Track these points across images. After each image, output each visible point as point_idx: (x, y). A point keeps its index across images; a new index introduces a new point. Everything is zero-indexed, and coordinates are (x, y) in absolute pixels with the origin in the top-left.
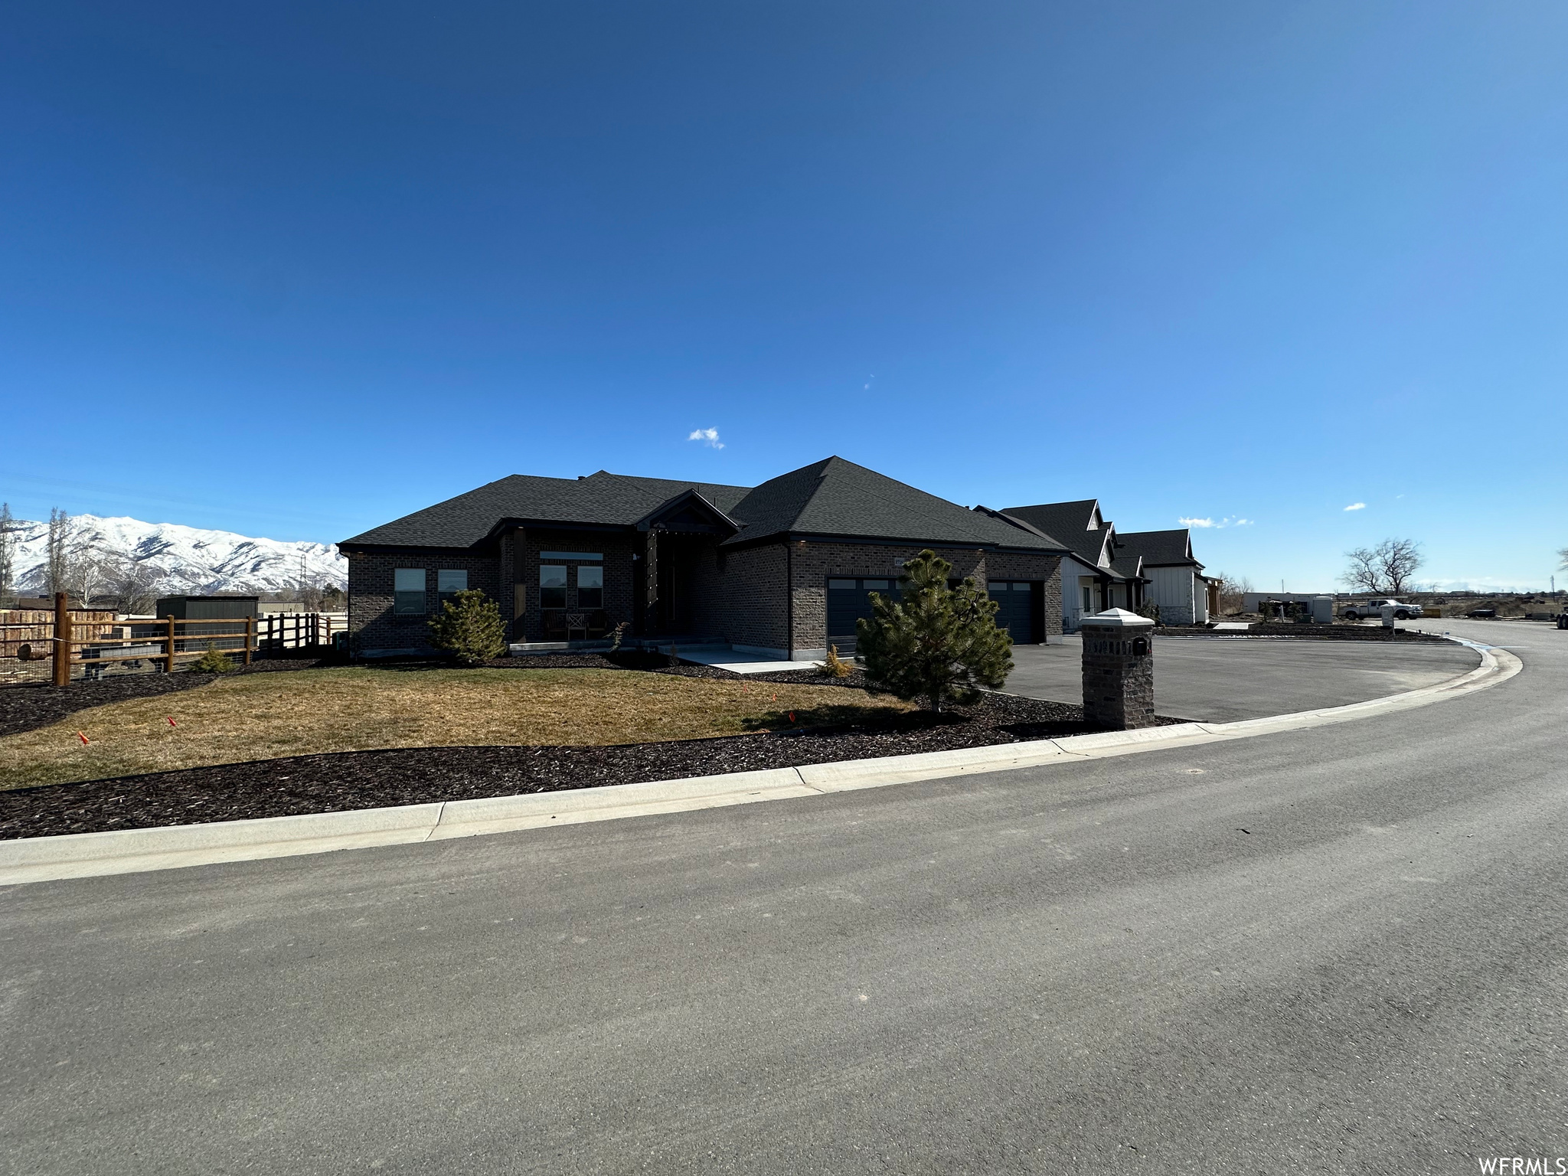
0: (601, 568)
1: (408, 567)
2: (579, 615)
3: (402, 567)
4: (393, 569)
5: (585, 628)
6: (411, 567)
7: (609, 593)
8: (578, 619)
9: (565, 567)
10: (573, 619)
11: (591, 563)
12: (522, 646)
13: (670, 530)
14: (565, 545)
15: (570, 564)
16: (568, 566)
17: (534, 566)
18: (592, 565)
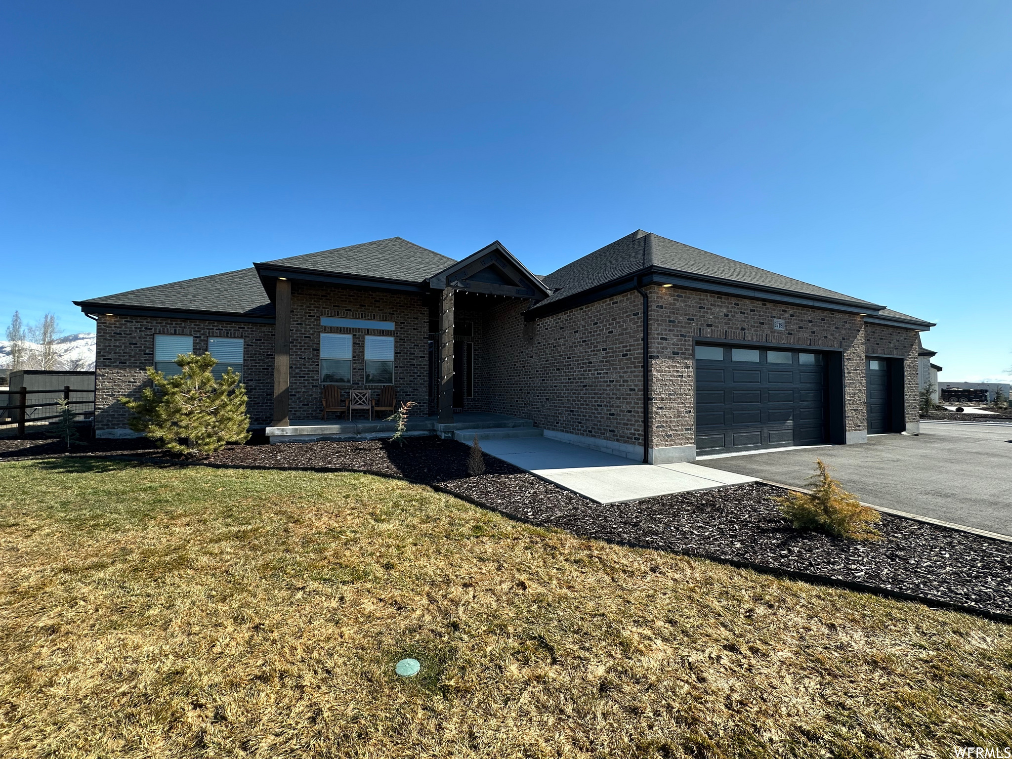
0: (392, 339)
1: (171, 334)
2: (364, 391)
3: (164, 333)
4: (153, 335)
5: (369, 407)
6: (175, 334)
7: (400, 367)
8: (364, 396)
9: (350, 336)
10: (357, 396)
11: (382, 333)
12: (283, 430)
13: (471, 290)
14: (350, 310)
15: (357, 334)
16: (354, 335)
17: (313, 334)
18: (383, 335)
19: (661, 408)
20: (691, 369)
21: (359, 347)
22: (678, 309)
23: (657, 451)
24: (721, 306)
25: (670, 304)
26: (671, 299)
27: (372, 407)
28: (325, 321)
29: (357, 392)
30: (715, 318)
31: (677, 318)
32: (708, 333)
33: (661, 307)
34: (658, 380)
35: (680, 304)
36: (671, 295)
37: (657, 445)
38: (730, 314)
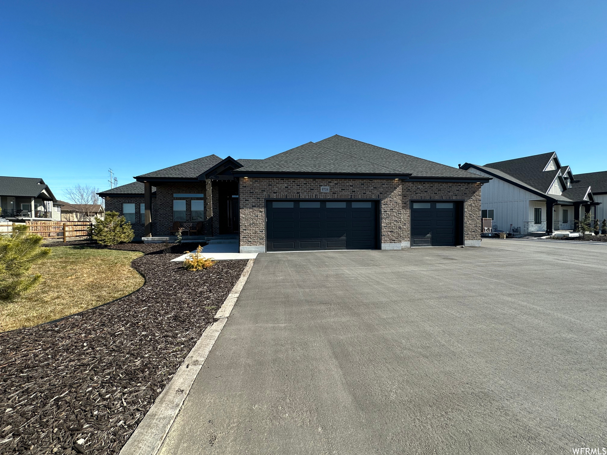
0: (202, 201)
3: (125, 203)
4: (122, 203)
6: (129, 203)
8: (189, 226)
10: (187, 226)
11: (198, 199)
12: (148, 239)
13: (219, 179)
14: (184, 190)
15: (187, 200)
16: (186, 200)
17: (169, 201)
18: (198, 200)
19: (245, 230)
20: (263, 213)
21: (189, 205)
22: (255, 187)
23: (241, 248)
24: (283, 183)
25: (251, 185)
26: (251, 183)
27: (189, 230)
28: (175, 195)
29: (186, 224)
30: (279, 189)
31: (254, 191)
32: (274, 196)
33: (245, 187)
34: (243, 218)
35: (257, 184)
36: (251, 181)
37: (242, 245)
38: (289, 187)
